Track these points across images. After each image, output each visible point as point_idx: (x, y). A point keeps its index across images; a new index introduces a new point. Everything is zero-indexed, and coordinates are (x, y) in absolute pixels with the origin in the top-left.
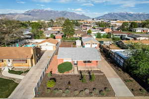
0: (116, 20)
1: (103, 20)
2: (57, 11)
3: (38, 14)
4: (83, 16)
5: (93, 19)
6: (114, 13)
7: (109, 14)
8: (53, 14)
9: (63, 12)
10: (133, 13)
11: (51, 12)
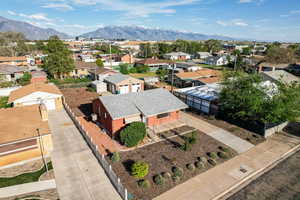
0: (122, 40)
1: (97, 41)
5: (77, 39)
6: (115, 28)
7: (106, 28)
10: (146, 28)
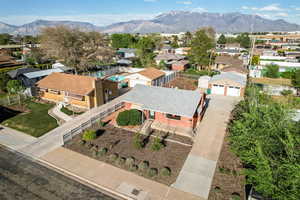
2: (218, 14)
3: (177, 20)
4: (280, 22)
8: (207, 19)
9: (230, 15)
11: (204, 15)
